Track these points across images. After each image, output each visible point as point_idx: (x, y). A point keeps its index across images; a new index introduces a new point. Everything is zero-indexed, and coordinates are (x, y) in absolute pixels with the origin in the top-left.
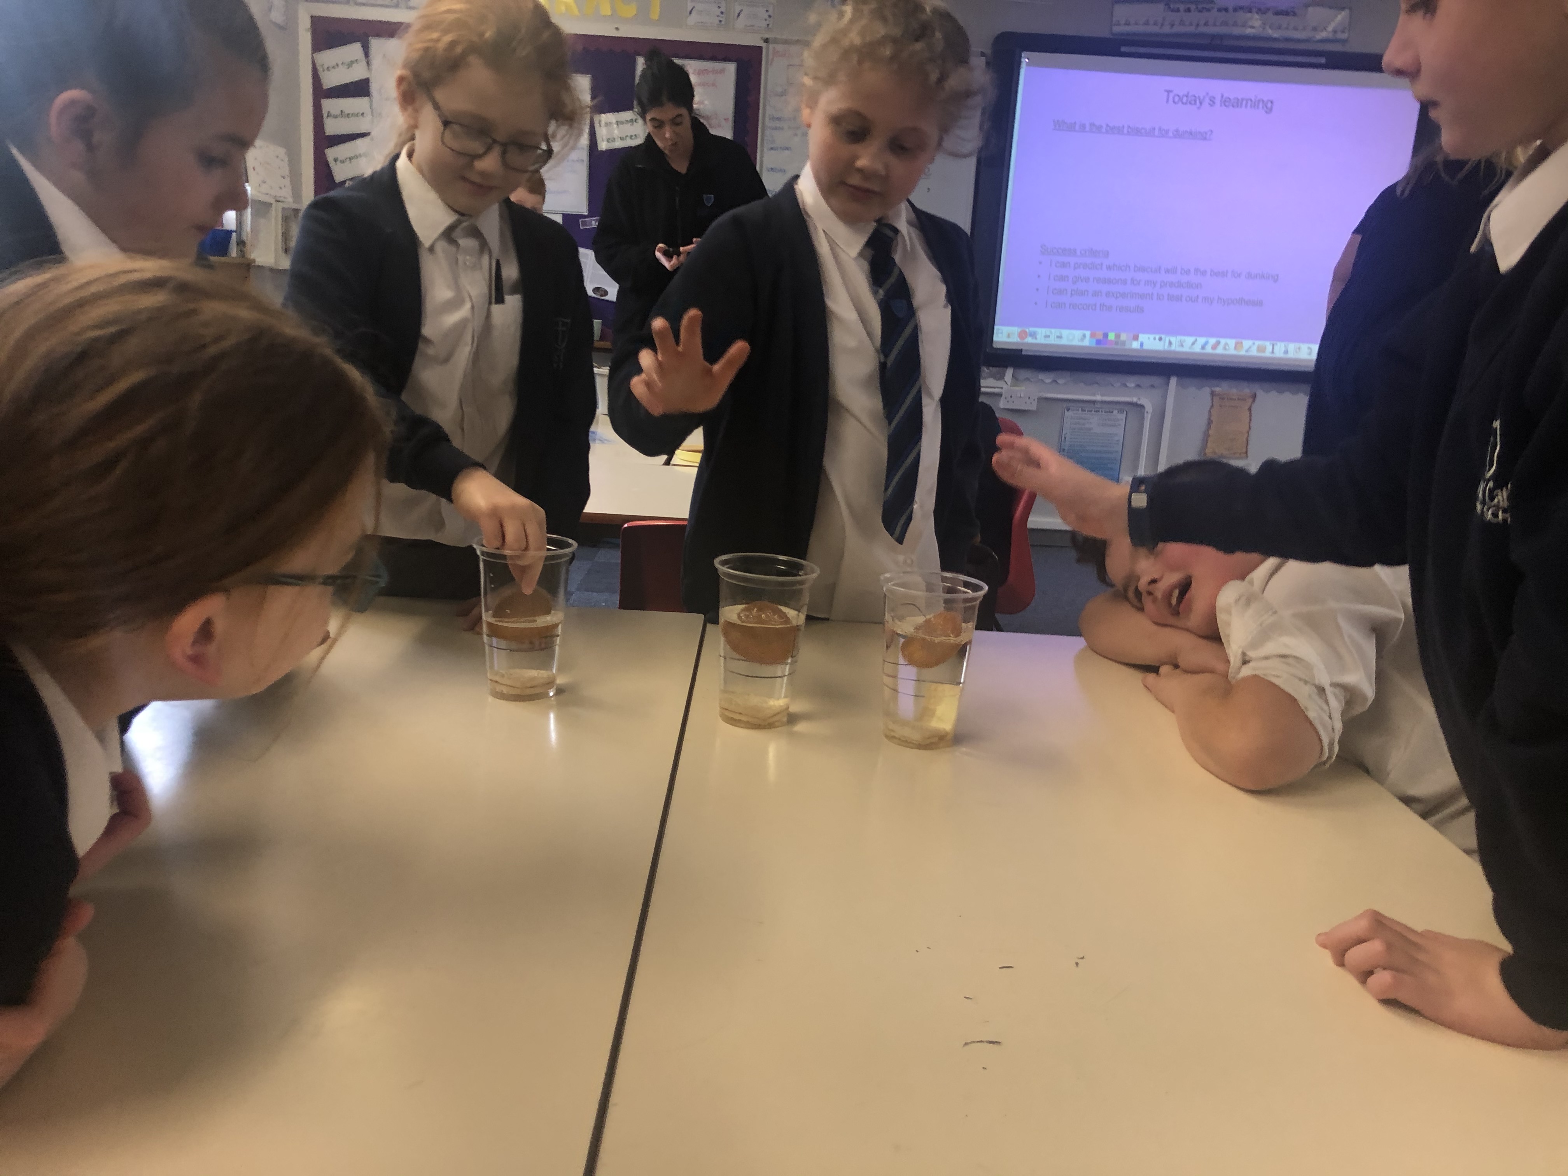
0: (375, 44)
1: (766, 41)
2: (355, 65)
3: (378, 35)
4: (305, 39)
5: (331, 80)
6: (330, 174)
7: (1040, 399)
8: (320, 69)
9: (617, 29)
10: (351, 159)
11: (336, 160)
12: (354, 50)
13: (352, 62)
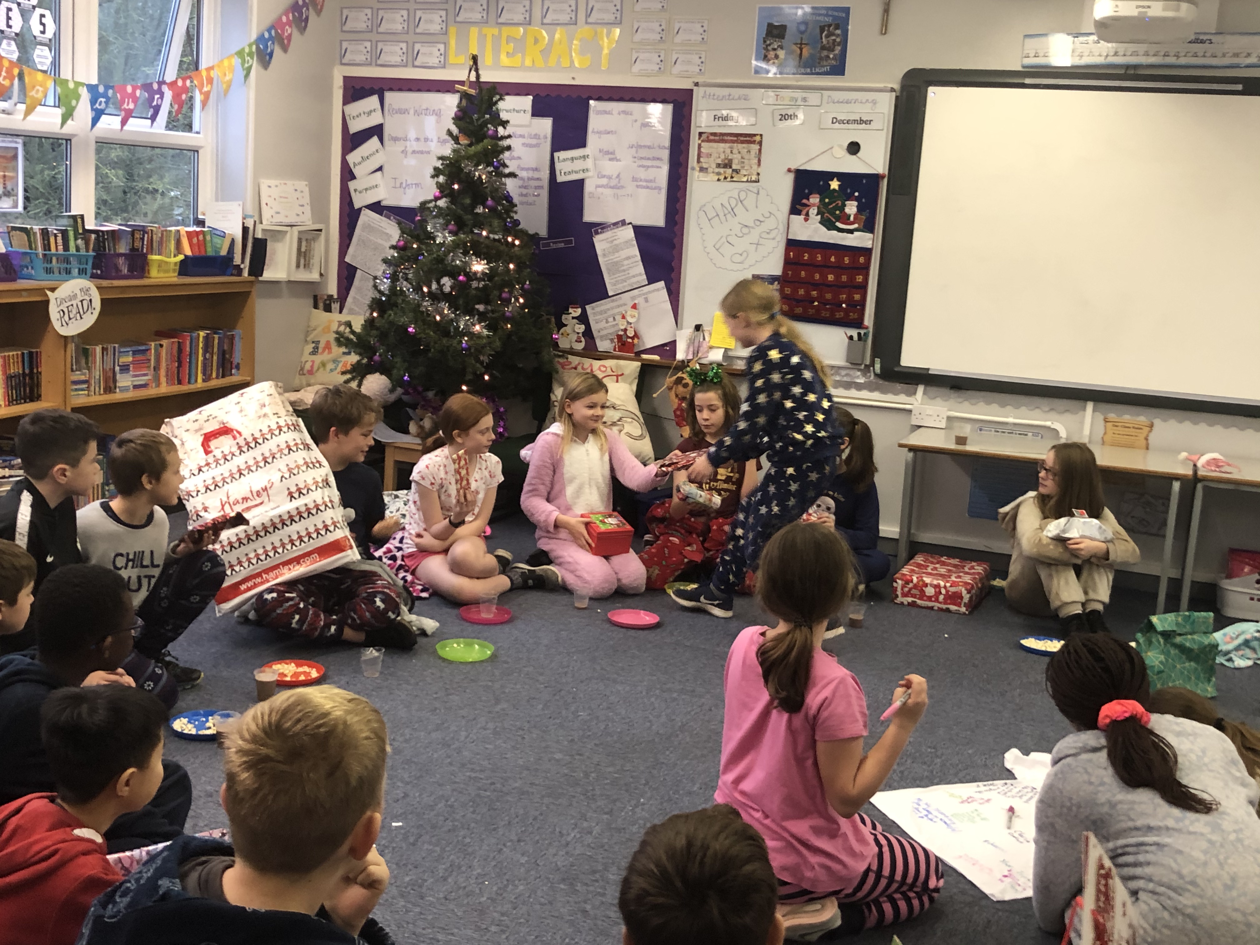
0: (388, 95)
1: (697, 84)
2: (373, 114)
3: (391, 89)
4: (338, 95)
5: (355, 127)
6: (351, 203)
7: (949, 419)
8: (347, 118)
9: (573, 78)
10: (366, 189)
11: (355, 190)
12: (374, 100)
13: (371, 111)
